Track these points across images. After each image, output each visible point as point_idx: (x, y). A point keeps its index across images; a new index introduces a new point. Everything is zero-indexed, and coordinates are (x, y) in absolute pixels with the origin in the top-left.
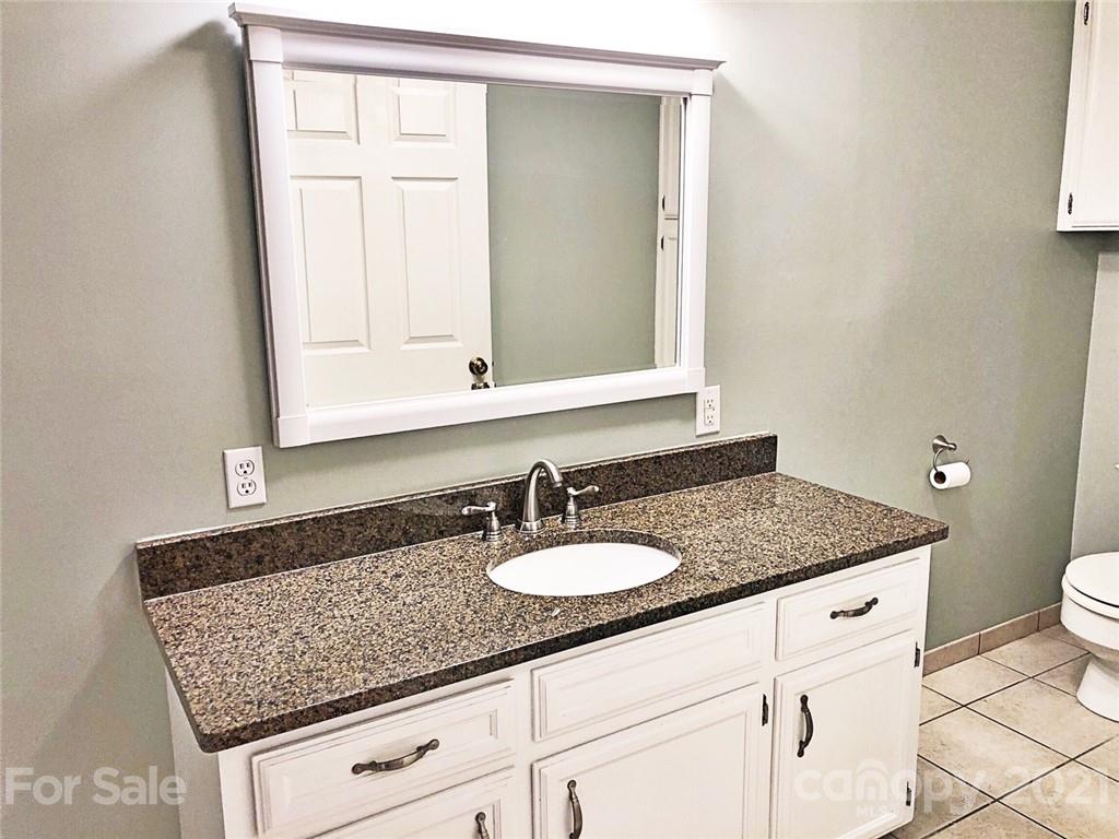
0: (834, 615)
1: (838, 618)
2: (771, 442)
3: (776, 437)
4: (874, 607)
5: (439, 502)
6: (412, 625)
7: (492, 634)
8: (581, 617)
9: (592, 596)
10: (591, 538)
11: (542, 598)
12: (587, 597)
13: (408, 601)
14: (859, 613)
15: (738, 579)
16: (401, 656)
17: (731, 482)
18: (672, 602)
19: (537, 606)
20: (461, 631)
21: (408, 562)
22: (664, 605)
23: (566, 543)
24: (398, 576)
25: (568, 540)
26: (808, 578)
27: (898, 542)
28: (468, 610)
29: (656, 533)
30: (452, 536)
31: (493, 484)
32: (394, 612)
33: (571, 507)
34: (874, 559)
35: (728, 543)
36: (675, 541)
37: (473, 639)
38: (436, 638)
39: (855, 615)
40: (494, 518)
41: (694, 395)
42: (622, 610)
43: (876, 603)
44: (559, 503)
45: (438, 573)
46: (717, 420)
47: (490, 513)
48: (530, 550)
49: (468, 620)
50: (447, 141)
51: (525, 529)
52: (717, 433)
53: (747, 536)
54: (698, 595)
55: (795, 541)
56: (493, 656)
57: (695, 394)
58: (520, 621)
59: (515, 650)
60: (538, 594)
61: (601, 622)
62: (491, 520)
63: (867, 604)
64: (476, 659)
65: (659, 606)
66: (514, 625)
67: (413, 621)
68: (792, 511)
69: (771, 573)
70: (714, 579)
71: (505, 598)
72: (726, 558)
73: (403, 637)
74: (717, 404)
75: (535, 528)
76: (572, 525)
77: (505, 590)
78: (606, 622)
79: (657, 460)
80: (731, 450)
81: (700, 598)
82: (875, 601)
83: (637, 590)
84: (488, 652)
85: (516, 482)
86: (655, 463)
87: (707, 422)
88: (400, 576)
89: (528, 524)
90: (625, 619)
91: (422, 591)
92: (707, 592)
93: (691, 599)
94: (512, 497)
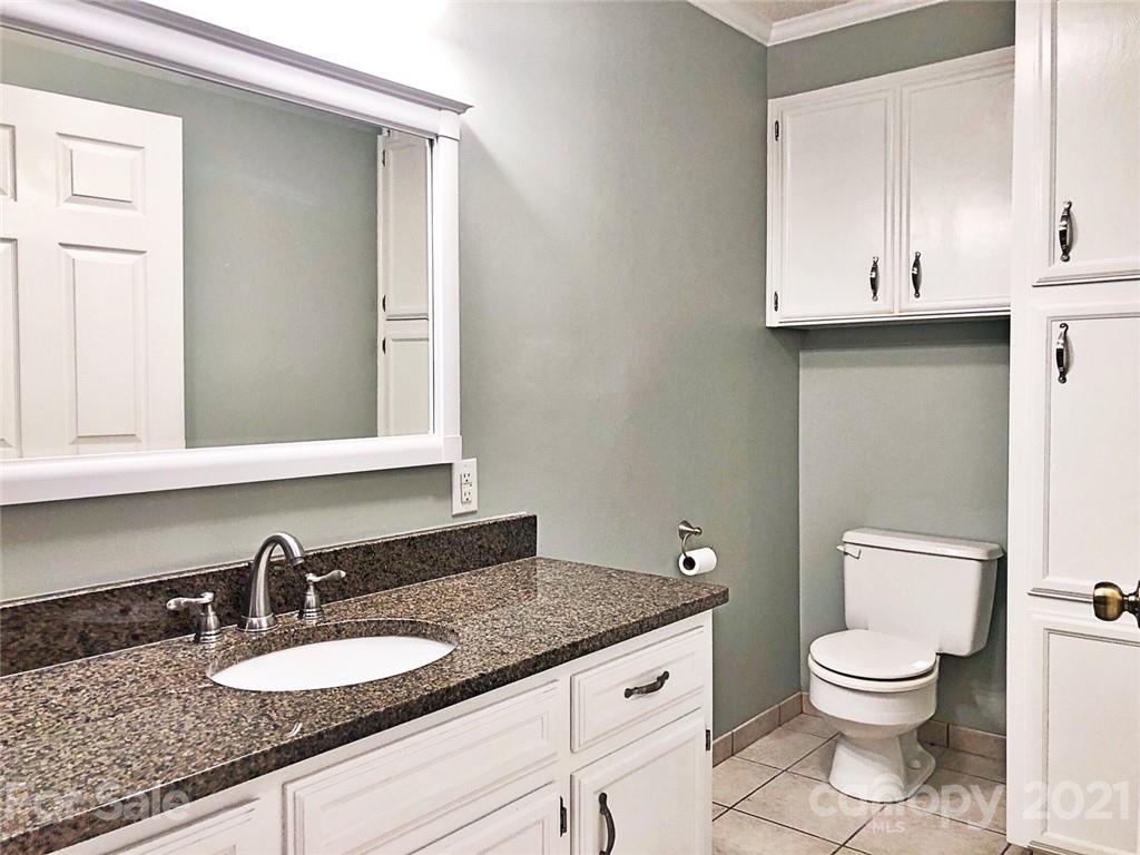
0: (628, 693)
1: (632, 697)
2: (530, 522)
3: (535, 517)
4: (666, 681)
5: (133, 595)
6: (102, 742)
7: (227, 738)
8: (348, 708)
9: (357, 685)
10: (339, 633)
11: (289, 693)
12: (351, 687)
13: (93, 716)
14: (652, 688)
15: (530, 651)
16: (90, 780)
17: (492, 568)
18: (460, 680)
19: (285, 702)
20: (180, 740)
21: (89, 674)
22: (452, 685)
23: (307, 641)
24: (73, 690)
25: (310, 637)
26: (604, 647)
27: (685, 605)
28: (187, 717)
29: (421, 618)
30: (151, 641)
31: (207, 571)
32: (73, 730)
33: (311, 597)
34: (665, 625)
35: (508, 620)
36: (445, 624)
37: (201, 747)
38: (143, 752)
39: (647, 692)
40: (211, 613)
41: (449, 466)
42: (399, 695)
43: (667, 678)
44: (295, 596)
45: (135, 681)
46: (474, 498)
47: (205, 605)
48: (260, 653)
49: (187, 727)
50: (134, 208)
51: (252, 626)
52: (474, 513)
53: (526, 612)
54: (490, 671)
55: (580, 612)
56: (233, 763)
57: (451, 464)
58: (265, 719)
59: (265, 754)
60: (283, 690)
61: (376, 710)
62: (207, 616)
63: (659, 679)
64: (208, 769)
65: (445, 686)
66: (257, 725)
67: (103, 738)
68: (566, 587)
69: (565, 641)
70: (503, 653)
71: (238, 698)
72: (510, 632)
73: (89, 757)
74: (473, 479)
75: (264, 624)
76: (312, 619)
77: (236, 690)
78: (382, 709)
79: (411, 542)
80: (491, 530)
81: (492, 673)
82: (666, 675)
83: (413, 673)
84: (224, 760)
85: (237, 569)
86: (409, 545)
87: (464, 500)
88: (78, 690)
89: (255, 620)
90: (407, 704)
91: (113, 702)
92: (499, 667)
93: (482, 675)
94: (234, 590)
